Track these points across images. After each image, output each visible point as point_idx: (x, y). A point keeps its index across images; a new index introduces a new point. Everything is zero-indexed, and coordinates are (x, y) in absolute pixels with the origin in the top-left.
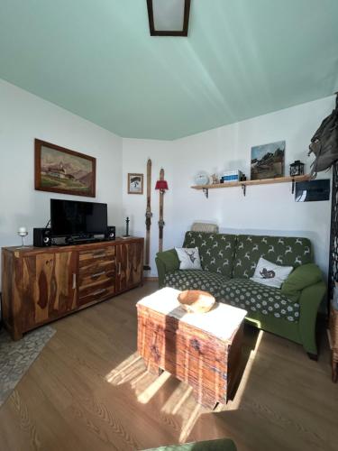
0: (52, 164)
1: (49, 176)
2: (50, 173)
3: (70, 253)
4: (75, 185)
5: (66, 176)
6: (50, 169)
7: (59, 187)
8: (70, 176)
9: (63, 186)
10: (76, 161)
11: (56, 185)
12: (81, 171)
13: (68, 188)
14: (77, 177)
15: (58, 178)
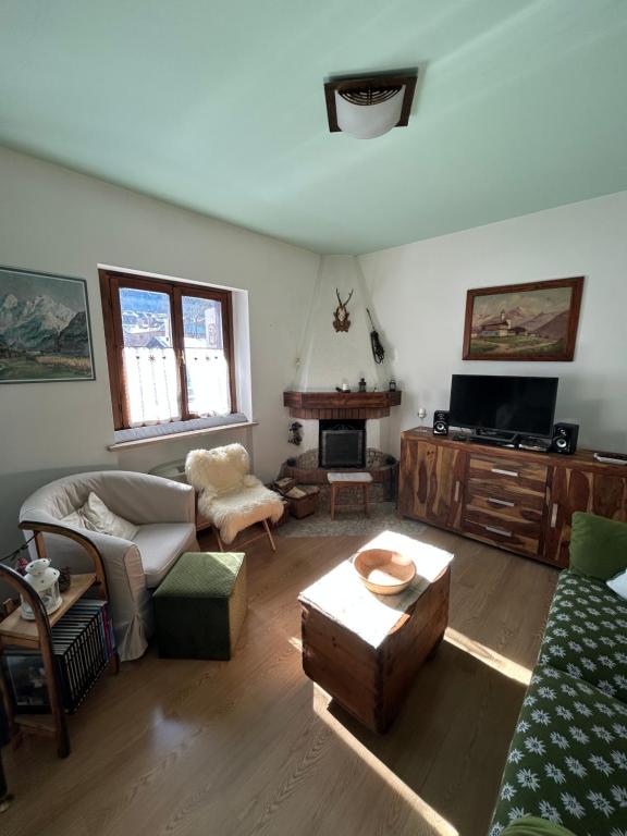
0: (489, 318)
1: (481, 338)
2: (483, 334)
3: (457, 451)
4: (526, 343)
5: (509, 330)
6: (484, 328)
7: (497, 351)
8: (518, 330)
9: (503, 348)
10: (532, 299)
11: (492, 349)
12: (541, 314)
13: (511, 351)
14: (529, 328)
15: (496, 338)
